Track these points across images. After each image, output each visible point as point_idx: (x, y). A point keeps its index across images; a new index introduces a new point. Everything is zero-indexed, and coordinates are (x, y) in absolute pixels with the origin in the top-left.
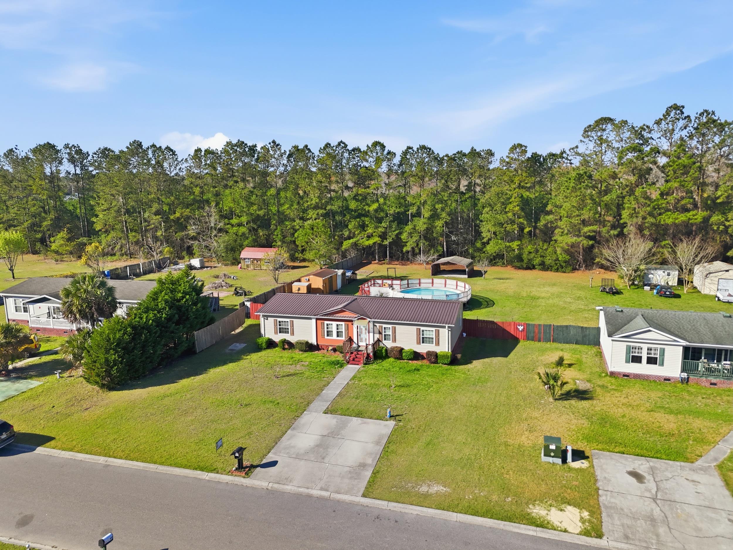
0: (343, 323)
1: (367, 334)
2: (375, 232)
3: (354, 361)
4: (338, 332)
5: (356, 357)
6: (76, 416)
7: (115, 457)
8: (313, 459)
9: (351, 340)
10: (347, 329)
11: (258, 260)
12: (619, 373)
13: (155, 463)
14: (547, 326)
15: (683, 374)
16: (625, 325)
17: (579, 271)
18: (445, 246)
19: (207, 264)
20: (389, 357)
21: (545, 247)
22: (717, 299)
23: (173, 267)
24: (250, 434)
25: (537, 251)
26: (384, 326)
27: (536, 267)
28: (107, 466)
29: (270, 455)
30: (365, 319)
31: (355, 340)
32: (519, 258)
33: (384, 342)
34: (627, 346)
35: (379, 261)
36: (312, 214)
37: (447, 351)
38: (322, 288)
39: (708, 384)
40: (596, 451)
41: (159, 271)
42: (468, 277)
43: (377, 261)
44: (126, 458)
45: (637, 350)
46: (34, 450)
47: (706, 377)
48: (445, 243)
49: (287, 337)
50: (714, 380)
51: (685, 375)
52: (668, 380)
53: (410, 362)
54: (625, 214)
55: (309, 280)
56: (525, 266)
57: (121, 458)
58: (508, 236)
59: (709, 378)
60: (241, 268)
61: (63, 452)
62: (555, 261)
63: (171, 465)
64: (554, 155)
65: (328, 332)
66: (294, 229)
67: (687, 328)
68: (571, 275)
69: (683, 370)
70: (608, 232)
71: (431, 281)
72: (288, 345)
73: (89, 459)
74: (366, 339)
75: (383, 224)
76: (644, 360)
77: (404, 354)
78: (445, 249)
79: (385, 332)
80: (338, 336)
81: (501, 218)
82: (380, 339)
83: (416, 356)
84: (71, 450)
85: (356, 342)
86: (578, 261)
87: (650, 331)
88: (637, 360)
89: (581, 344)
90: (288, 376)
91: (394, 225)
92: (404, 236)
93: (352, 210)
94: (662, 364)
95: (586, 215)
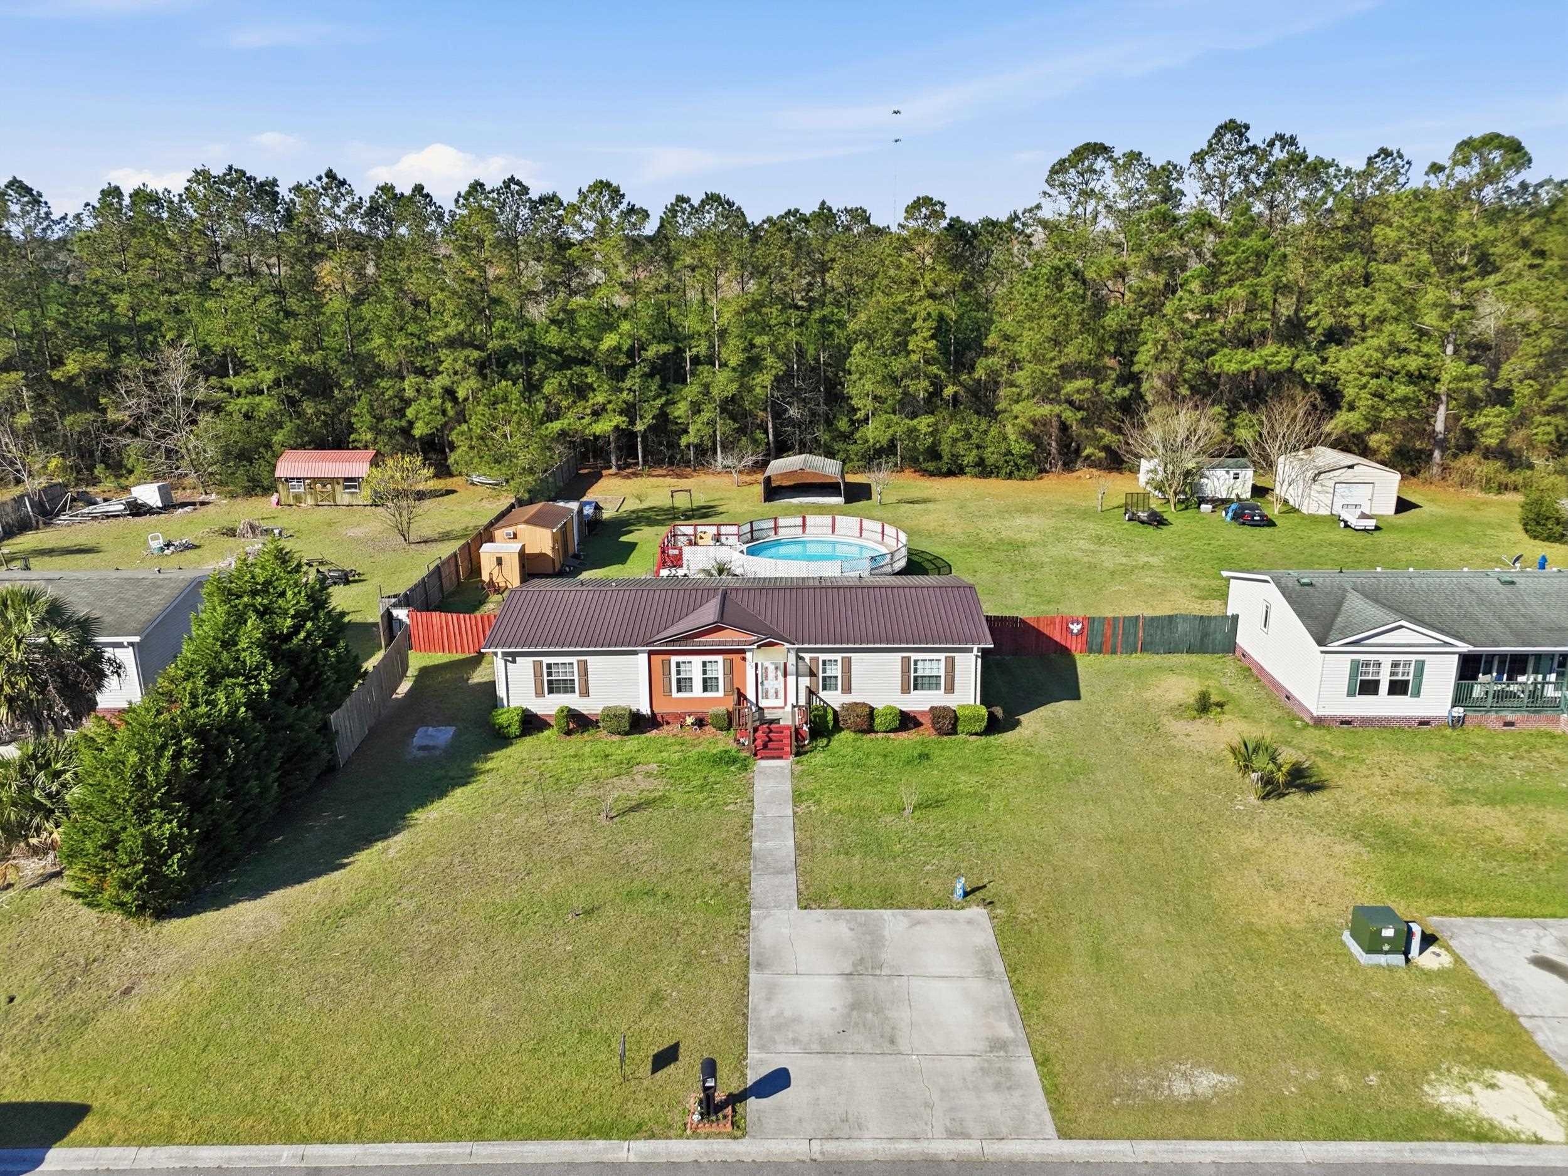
0: (720, 658)
1: (781, 678)
2: (610, 402)
3: (768, 750)
4: (705, 680)
5: (770, 740)
6: (109, 1020)
7: (324, 1141)
8: (868, 1047)
9: (741, 696)
10: (730, 671)
11: (324, 481)
12: (1333, 718)
13: (457, 1137)
14: (1130, 619)
15: (1456, 709)
16: (1336, 615)
17: (1051, 475)
18: (771, 431)
19: (178, 496)
20: (841, 730)
21: (983, 426)
22: (1342, 524)
23: (86, 510)
24: (657, 997)
25: (968, 436)
26: (822, 657)
27: (967, 470)
29: (753, 1054)
30: (777, 644)
31: (751, 695)
32: (934, 453)
33: (822, 694)
34: (1352, 661)
35: (619, 468)
37: (972, 703)
39: (1498, 726)
40: (1435, 918)
41: (47, 524)
42: (846, 502)
43: (614, 470)
44: (359, 1138)
45: (1371, 669)
46: (40, 1161)
47: (1496, 712)
48: (770, 425)
49: (573, 701)
50: (1510, 717)
51: (1459, 711)
52: (1427, 723)
53: (892, 735)
55: (515, 536)
56: (944, 470)
57: (342, 1140)
58: (908, 407)
59: (1503, 714)
61: (146, 1152)
62: (1006, 455)
63: (506, 1136)
64: (994, 224)
65: (679, 681)
68: (1036, 483)
69: (1456, 702)
70: (1113, 391)
72: (578, 722)
73: (242, 1159)
74: (776, 693)
76: (1384, 687)
77: (878, 721)
78: (771, 437)
79: (824, 671)
80: (705, 689)
81: (898, 365)
82: (813, 689)
83: (907, 721)
84: (169, 1139)
85: (754, 701)
86: (1049, 454)
87: (1401, 627)
88: (1369, 688)
89: (1198, 653)
90: (633, 809)
93: (551, 350)
94: (1417, 694)
95: (1072, 353)
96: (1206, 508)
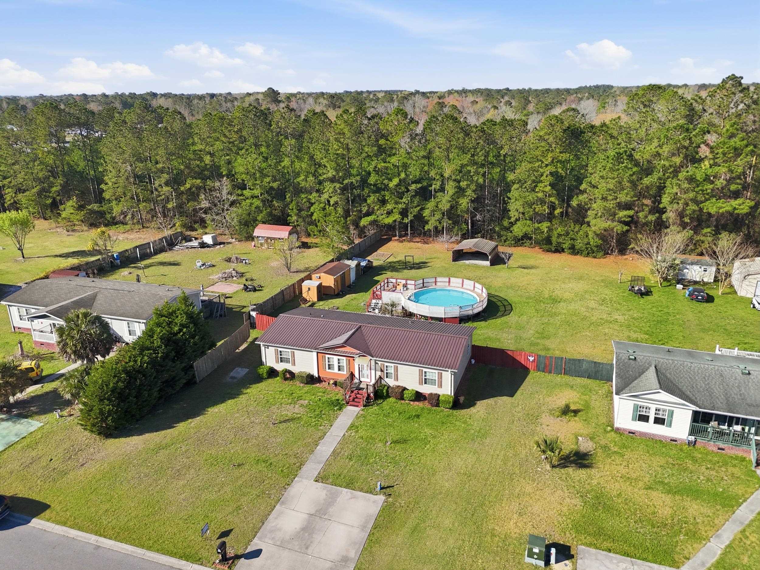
0: (344, 358)
1: (369, 371)
2: (395, 208)
3: (353, 402)
4: (339, 366)
5: (357, 398)
6: (71, 475)
7: (105, 537)
8: (297, 548)
9: (352, 375)
10: (349, 363)
11: (272, 239)
12: (625, 430)
13: (143, 547)
14: (558, 358)
15: (690, 437)
16: (636, 378)
17: (612, 256)
18: (470, 224)
19: (220, 239)
20: (390, 397)
21: (577, 229)
22: (752, 306)
23: (186, 244)
24: (239, 508)
25: (567, 234)
26: (386, 364)
27: (566, 250)
28: (98, 547)
29: (256, 540)
30: (366, 356)
31: (357, 375)
32: (548, 240)
33: (386, 379)
34: (634, 404)
35: (400, 236)
36: (328, 187)
37: (450, 394)
38: (333, 286)
39: (715, 449)
40: (583, 547)
41: (170, 250)
42: (491, 265)
43: (397, 238)
44: (116, 539)
45: (644, 410)
46: (29, 522)
47: (714, 442)
48: (470, 221)
49: (288, 366)
50: (722, 445)
51: (692, 438)
52: (676, 441)
53: (412, 403)
54: (665, 200)
55: (320, 278)
56: (553, 250)
57: (110, 538)
58: (537, 218)
59: (717, 443)
60: (254, 246)
61: (57, 527)
62: (586, 244)
63: (158, 551)
65: (329, 365)
66: (310, 203)
67: (701, 387)
68: (602, 260)
69: (691, 433)
70: (646, 217)
71: (447, 280)
72: (289, 376)
73: (81, 537)
74: (368, 376)
75: (404, 200)
76: (652, 419)
77: (405, 396)
78: (470, 227)
79: (387, 370)
80: (339, 370)
82: (382, 377)
83: (419, 397)
84: (64, 524)
85: (358, 378)
86: (611, 246)
87: (659, 392)
88: (644, 418)
89: (593, 379)
90: (285, 421)
91: (416, 200)
92: (426, 213)
93: (371, 185)
94: (670, 426)
95: (623, 197)
96: (679, 287)
